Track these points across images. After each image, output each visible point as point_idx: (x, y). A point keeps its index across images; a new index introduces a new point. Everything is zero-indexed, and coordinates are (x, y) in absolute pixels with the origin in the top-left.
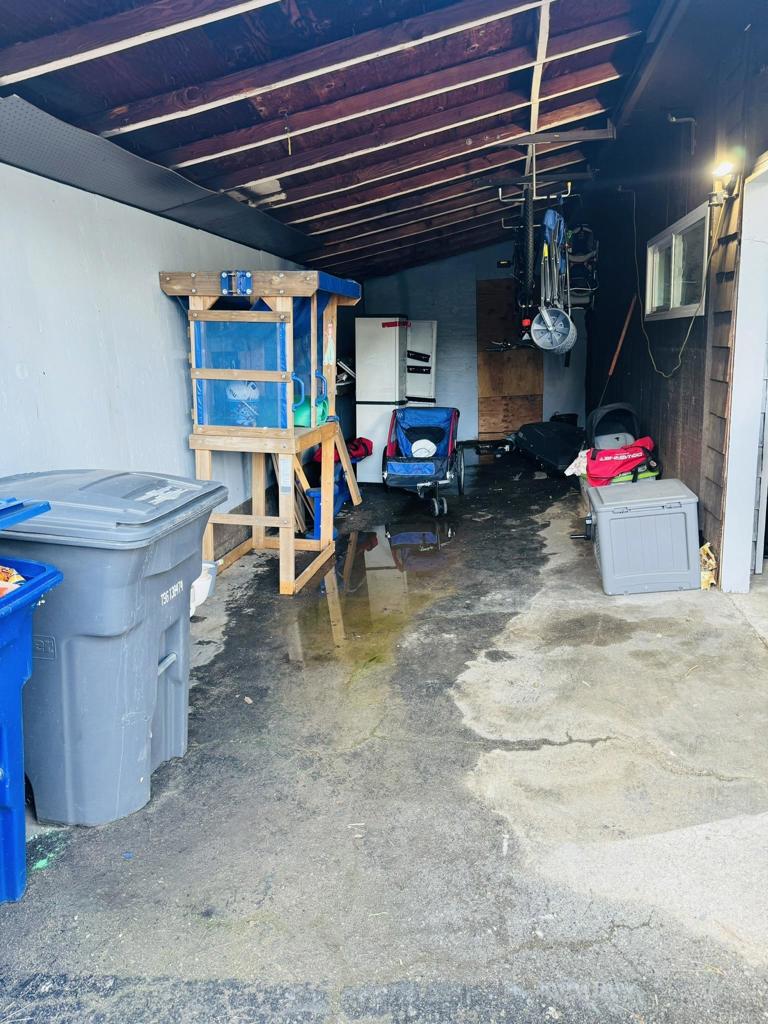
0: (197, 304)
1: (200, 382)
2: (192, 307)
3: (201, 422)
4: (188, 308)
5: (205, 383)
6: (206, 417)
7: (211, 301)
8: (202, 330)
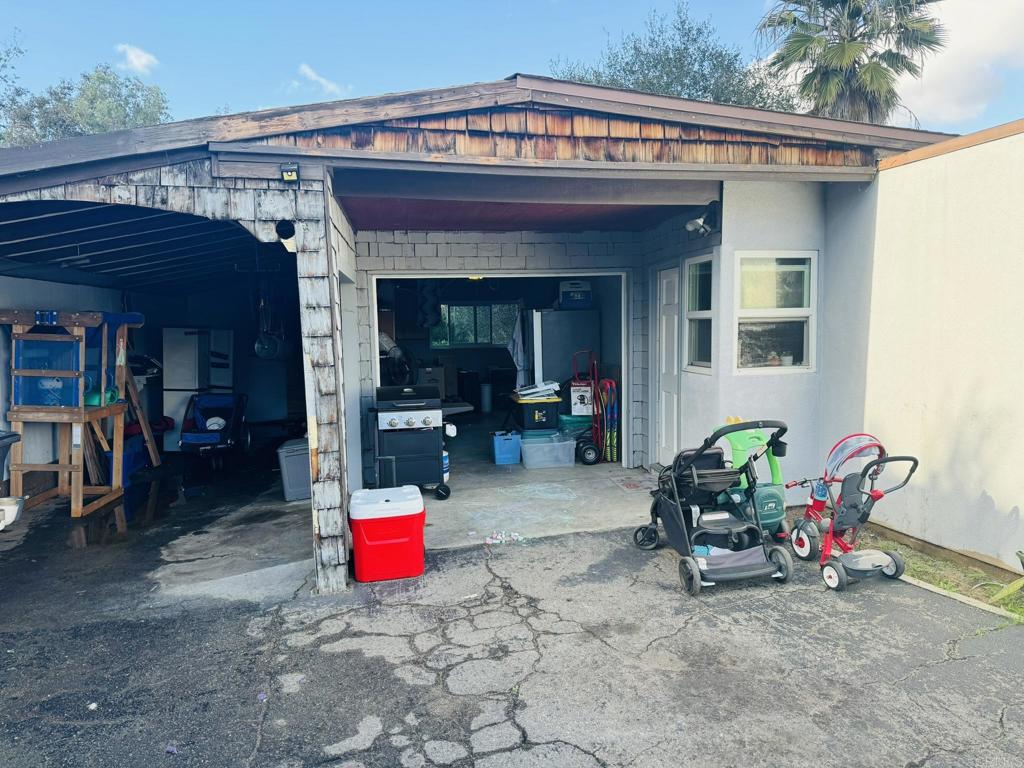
0: (17, 329)
1: (17, 377)
2: (14, 331)
3: (16, 403)
4: (11, 331)
5: (21, 380)
6: (20, 401)
7: (27, 328)
8: (21, 345)
